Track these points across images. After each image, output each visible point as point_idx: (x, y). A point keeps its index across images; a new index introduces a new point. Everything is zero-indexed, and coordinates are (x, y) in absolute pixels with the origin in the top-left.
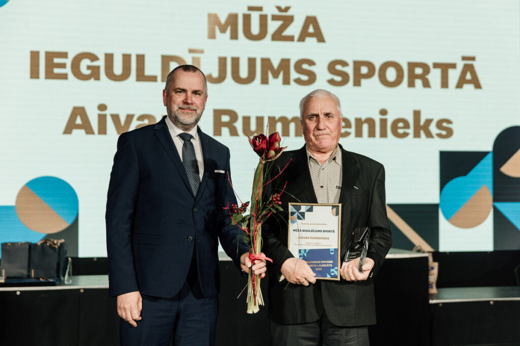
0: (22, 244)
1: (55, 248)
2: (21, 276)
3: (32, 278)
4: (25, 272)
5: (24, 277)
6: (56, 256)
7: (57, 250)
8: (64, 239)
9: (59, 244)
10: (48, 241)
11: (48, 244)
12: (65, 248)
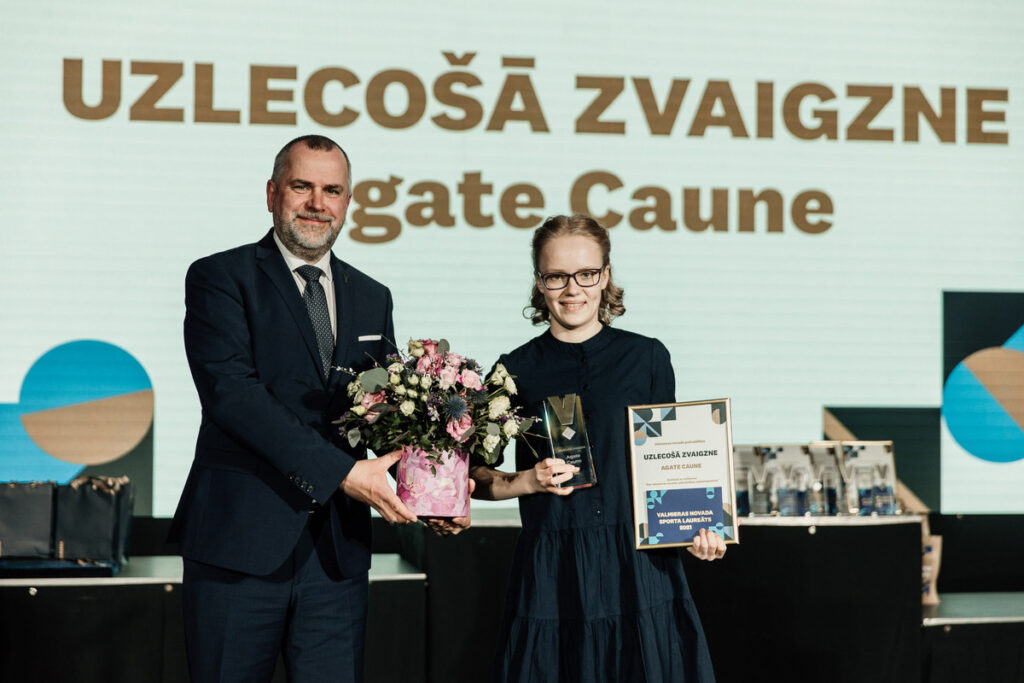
0: (38, 486)
1: (110, 494)
2: (36, 555)
3: (59, 559)
4: (44, 547)
5: (44, 557)
6: (111, 512)
7: (114, 499)
8: (129, 476)
9: (117, 487)
10: (94, 481)
11: (94, 487)
12: (131, 496)
